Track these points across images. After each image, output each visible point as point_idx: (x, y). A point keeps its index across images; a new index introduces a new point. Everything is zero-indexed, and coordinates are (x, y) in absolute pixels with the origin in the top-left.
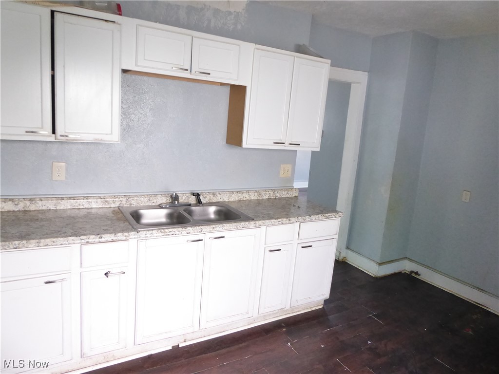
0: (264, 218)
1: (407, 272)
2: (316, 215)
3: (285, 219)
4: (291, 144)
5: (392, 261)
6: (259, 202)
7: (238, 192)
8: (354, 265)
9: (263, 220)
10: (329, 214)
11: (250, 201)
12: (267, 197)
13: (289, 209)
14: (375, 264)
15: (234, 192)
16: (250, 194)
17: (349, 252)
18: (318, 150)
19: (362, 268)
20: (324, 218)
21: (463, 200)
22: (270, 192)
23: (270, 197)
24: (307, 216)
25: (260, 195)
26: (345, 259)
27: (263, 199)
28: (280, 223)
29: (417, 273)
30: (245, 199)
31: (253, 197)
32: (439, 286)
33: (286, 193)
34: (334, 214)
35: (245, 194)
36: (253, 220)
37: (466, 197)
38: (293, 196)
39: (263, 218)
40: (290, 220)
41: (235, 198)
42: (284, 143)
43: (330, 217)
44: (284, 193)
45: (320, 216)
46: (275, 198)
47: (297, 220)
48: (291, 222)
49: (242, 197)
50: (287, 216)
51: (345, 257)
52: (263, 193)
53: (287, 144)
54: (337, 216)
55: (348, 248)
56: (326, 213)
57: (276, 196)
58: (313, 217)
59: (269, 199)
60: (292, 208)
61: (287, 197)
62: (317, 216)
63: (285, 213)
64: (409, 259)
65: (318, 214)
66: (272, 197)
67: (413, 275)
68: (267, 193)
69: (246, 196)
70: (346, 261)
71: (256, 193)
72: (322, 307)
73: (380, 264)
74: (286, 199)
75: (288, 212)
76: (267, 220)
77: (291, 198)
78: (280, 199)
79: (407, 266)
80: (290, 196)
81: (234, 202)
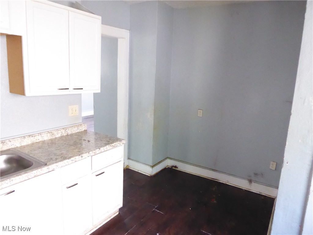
0: (58, 160)
1: (169, 167)
2: (104, 146)
3: (77, 157)
4: (74, 89)
5: (159, 162)
6: (52, 142)
7: (29, 136)
8: (135, 170)
9: (56, 162)
10: (114, 144)
11: (43, 142)
12: (59, 135)
13: (80, 144)
14: (150, 167)
15: (26, 137)
16: (43, 135)
17: (130, 161)
18: (99, 91)
19: (141, 171)
20: (111, 147)
21: (199, 115)
22: (62, 131)
23: (62, 135)
24: (97, 149)
25: (53, 134)
26: (128, 166)
27: (56, 138)
28: (73, 161)
29: (176, 167)
30: (38, 141)
31: (46, 137)
32: (190, 172)
33: (76, 128)
34: (119, 142)
35: (38, 136)
36: (46, 165)
37: (200, 114)
38: (83, 130)
39: (56, 161)
40: (82, 157)
41: (27, 141)
42: (68, 89)
43: (116, 145)
44: (74, 129)
45: (107, 146)
46: (67, 135)
47: (88, 155)
48: (83, 158)
49: (35, 140)
50: (80, 153)
51: (128, 165)
52: (55, 133)
53: (71, 89)
54: (121, 144)
55: (129, 159)
56: (112, 143)
57: (68, 133)
58: (102, 149)
59: (62, 137)
60: (84, 143)
61: (78, 132)
62: (106, 147)
63: (77, 150)
64: (170, 158)
65: (106, 144)
66: (64, 135)
67: (174, 168)
68: (59, 132)
69: (39, 139)
70: (129, 168)
71: (49, 134)
72: (118, 213)
73: (153, 167)
74: (76, 134)
75: (79, 149)
76: (60, 161)
77: (81, 132)
78: (72, 135)
79: (169, 163)
80: (80, 131)
81: (28, 146)
